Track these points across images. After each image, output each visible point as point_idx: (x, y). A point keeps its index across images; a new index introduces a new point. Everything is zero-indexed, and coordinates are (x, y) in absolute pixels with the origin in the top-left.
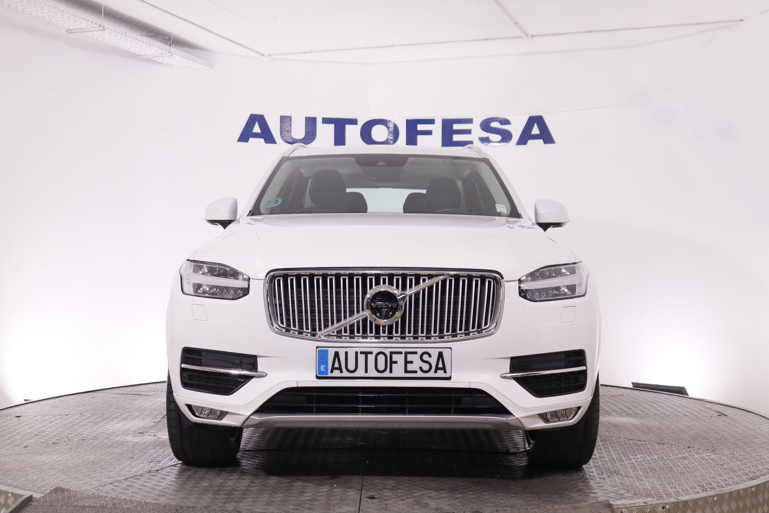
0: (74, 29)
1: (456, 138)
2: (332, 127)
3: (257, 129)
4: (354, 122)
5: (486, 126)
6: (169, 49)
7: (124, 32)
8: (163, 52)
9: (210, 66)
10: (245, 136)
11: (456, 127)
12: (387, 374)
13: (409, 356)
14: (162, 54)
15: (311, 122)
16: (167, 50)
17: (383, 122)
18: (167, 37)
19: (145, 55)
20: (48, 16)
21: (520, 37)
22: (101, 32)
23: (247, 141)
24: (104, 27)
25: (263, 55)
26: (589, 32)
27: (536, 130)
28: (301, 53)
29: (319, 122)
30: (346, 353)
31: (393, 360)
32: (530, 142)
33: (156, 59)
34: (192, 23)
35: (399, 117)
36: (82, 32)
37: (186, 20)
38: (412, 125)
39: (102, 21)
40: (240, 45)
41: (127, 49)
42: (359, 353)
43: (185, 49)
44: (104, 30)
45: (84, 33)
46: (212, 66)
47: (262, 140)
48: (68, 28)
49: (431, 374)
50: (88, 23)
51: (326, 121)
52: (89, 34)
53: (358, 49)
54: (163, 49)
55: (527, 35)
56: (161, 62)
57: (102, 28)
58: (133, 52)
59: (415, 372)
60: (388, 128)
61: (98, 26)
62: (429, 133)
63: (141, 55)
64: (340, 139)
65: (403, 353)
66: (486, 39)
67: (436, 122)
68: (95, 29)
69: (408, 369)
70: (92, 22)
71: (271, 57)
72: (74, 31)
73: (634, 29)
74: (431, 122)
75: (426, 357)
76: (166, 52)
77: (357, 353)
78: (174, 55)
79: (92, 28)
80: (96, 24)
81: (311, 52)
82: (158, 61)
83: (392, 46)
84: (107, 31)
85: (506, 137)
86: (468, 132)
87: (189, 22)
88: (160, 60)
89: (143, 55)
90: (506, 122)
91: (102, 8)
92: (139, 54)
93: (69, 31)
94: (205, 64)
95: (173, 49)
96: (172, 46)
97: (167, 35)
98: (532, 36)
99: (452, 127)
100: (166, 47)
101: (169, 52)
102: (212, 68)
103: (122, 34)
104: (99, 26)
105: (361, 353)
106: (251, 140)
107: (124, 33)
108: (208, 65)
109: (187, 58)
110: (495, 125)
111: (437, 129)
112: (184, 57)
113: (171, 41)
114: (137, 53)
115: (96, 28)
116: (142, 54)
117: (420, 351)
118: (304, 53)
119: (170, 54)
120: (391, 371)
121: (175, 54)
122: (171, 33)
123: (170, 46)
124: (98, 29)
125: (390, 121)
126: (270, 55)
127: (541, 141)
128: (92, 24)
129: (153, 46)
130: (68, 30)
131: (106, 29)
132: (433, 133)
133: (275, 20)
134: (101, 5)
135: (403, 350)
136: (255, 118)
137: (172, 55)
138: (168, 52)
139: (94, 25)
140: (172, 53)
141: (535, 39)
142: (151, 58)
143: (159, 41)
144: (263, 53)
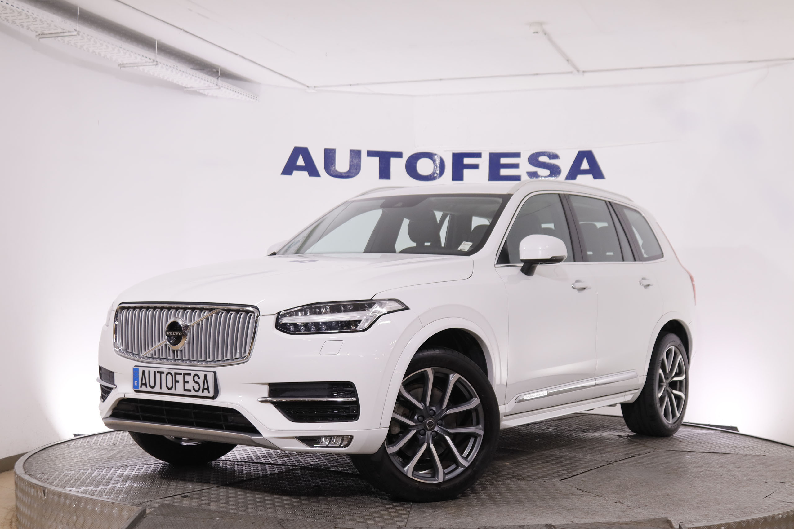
0: (127, 64)
1: (504, 172)
2: (376, 160)
3: (301, 162)
4: (399, 155)
5: (534, 160)
6: (217, 82)
7: (175, 66)
8: (211, 85)
9: (255, 98)
10: (289, 169)
11: (503, 161)
12: (172, 391)
13: (186, 376)
14: (209, 86)
15: (355, 154)
16: (215, 83)
17: (429, 155)
18: (215, 70)
19: (192, 87)
20: (105, 52)
21: (570, 73)
22: (155, 66)
23: (290, 174)
24: (157, 61)
25: (308, 87)
26: (641, 68)
27: (585, 165)
28: (348, 85)
29: (364, 154)
30: (149, 371)
31: (177, 380)
32: (578, 177)
33: (201, 91)
34: (243, 57)
35: (445, 151)
36: (134, 66)
37: (237, 54)
38: (458, 158)
39: (155, 56)
40: (286, 77)
41: (175, 82)
42: (156, 372)
43: (230, 80)
44: (157, 64)
45: (136, 68)
46: (256, 98)
47: (306, 173)
48: (120, 62)
49: (200, 393)
50: (143, 58)
51: (371, 154)
52: (141, 68)
54: (211, 82)
55: (578, 71)
56: (207, 94)
57: (155, 63)
58: (180, 84)
59: (190, 391)
60: (434, 161)
61: (151, 61)
62: (476, 167)
63: (188, 88)
64: (385, 173)
65: (183, 374)
66: (537, 74)
67: (483, 155)
68: (148, 64)
69: (186, 388)
70: (146, 57)
71: (316, 89)
72: (127, 65)
74: (478, 155)
75: (196, 378)
76: (213, 85)
77: (155, 372)
78: (222, 88)
79: (146, 62)
80: (150, 59)
81: (357, 84)
82: (203, 93)
83: (441, 80)
84: (160, 65)
85: (555, 171)
86: (516, 166)
87: (240, 56)
88: (206, 92)
89: (190, 88)
90: (555, 156)
91: (156, 43)
92: (186, 87)
93: (122, 65)
94: (250, 96)
95: (221, 82)
96: (219, 78)
97: (215, 68)
98: (584, 72)
99: (499, 161)
100: (213, 80)
101: (217, 85)
102: (256, 100)
103: (174, 68)
104: (152, 61)
105: (158, 372)
106: (295, 173)
108: (252, 97)
109: (233, 91)
110: (543, 159)
111: (484, 163)
112: (230, 90)
113: (218, 75)
114: (184, 85)
115: (150, 62)
116: (189, 86)
117: (193, 373)
118: (351, 85)
119: (218, 87)
120: (175, 390)
121: (222, 87)
122: (219, 66)
123: (218, 79)
124: (151, 64)
125: (436, 155)
126: (315, 87)
127: (590, 176)
128: (146, 59)
129: (202, 79)
130: (121, 64)
131: (159, 64)
132: (480, 167)
134: (155, 40)
135: (183, 372)
136: (299, 151)
137: (220, 88)
139: (148, 60)
140: (219, 86)
141: (586, 74)
142: (198, 91)
143: (207, 73)
144: (309, 85)
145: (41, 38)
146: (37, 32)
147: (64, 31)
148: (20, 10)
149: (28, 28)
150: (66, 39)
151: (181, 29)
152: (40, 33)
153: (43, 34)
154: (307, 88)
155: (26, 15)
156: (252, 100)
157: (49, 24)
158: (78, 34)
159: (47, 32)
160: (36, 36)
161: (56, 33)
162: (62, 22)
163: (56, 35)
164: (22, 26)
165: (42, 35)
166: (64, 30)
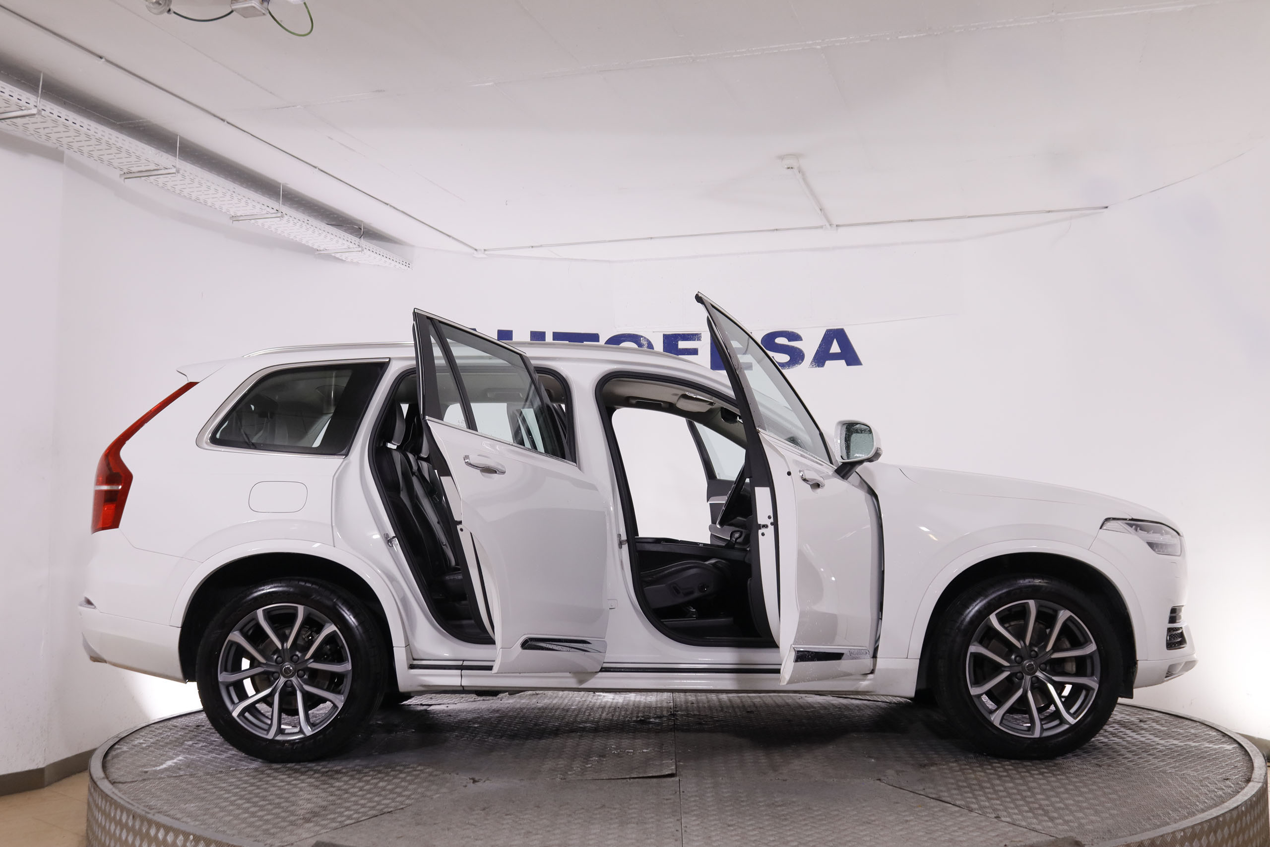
0: (241, 216)
4: (594, 337)
5: (769, 342)
6: (359, 243)
8: (351, 245)
9: (407, 265)
14: (348, 248)
15: (538, 336)
16: (357, 243)
17: (634, 337)
18: (356, 227)
19: (326, 250)
20: (213, 198)
21: (821, 227)
22: (279, 219)
24: (281, 213)
25: (476, 250)
26: (912, 221)
27: (835, 348)
28: (528, 247)
29: (549, 337)
32: (828, 363)
33: (338, 255)
34: (394, 208)
35: (654, 332)
36: (251, 219)
37: (386, 204)
38: (671, 341)
39: (280, 205)
40: (449, 236)
41: (304, 242)
43: (374, 241)
44: (282, 216)
45: (252, 222)
46: (409, 264)
48: (233, 214)
50: (263, 207)
51: (558, 336)
52: (260, 221)
53: (605, 242)
54: (351, 242)
55: (832, 225)
56: (344, 259)
57: (279, 215)
58: (311, 246)
60: (639, 345)
61: (274, 211)
62: (694, 352)
63: (320, 250)
66: (777, 230)
67: (703, 337)
68: (270, 216)
70: (268, 207)
71: (486, 252)
72: (241, 218)
73: (969, 217)
74: (695, 338)
76: (355, 246)
78: (365, 250)
79: (267, 213)
80: (273, 209)
81: (541, 246)
82: (341, 258)
83: (651, 238)
84: (286, 218)
85: (796, 357)
87: (391, 206)
88: (344, 256)
91: (280, 188)
92: (319, 249)
93: (235, 218)
94: (401, 262)
95: (364, 242)
96: (362, 238)
97: (356, 224)
98: (837, 225)
100: (354, 239)
102: (409, 267)
103: (303, 223)
104: (277, 212)
107: (306, 221)
108: (404, 263)
109: (380, 254)
110: (781, 341)
111: (704, 347)
112: (376, 253)
113: (361, 232)
114: (315, 247)
115: (272, 213)
116: (322, 249)
118: (532, 247)
119: (360, 249)
121: (366, 248)
122: (362, 221)
123: (360, 238)
124: (274, 215)
125: (642, 337)
126: (485, 250)
127: (842, 362)
128: (268, 209)
129: (339, 238)
130: (233, 216)
131: (285, 216)
132: (699, 352)
133: (507, 204)
134: (280, 184)
137: (363, 250)
138: (358, 247)
139: (269, 210)
140: (362, 247)
141: (840, 229)
142: (333, 255)
143: (345, 231)
144: (476, 248)
145: (126, 178)
146: (121, 169)
147: (158, 167)
148: (98, 136)
149: (110, 164)
150: (161, 179)
151: (315, 167)
152: (126, 171)
153: (131, 173)
154: (475, 252)
155: (108, 143)
156: (403, 267)
157: (138, 157)
158: (178, 171)
159: (134, 169)
160: (121, 175)
161: (146, 171)
162: (156, 154)
163: (147, 174)
164: (102, 161)
165: (128, 175)
166: (158, 165)
